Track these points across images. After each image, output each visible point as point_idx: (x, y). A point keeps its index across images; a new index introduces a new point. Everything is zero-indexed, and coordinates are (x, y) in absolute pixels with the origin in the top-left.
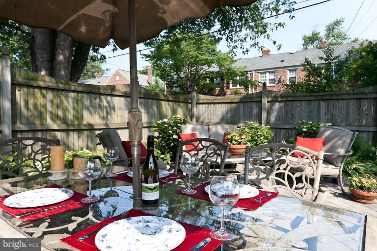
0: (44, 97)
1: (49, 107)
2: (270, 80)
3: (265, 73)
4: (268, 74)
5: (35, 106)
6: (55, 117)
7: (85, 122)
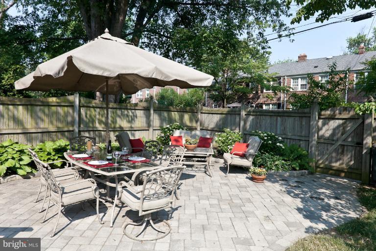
0: (95, 111)
1: (98, 116)
2: (301, 85)
3: (298, 78)
4: (300, 79)
5: (90, 116)
6: (100, 122)
7: (117, 126)
